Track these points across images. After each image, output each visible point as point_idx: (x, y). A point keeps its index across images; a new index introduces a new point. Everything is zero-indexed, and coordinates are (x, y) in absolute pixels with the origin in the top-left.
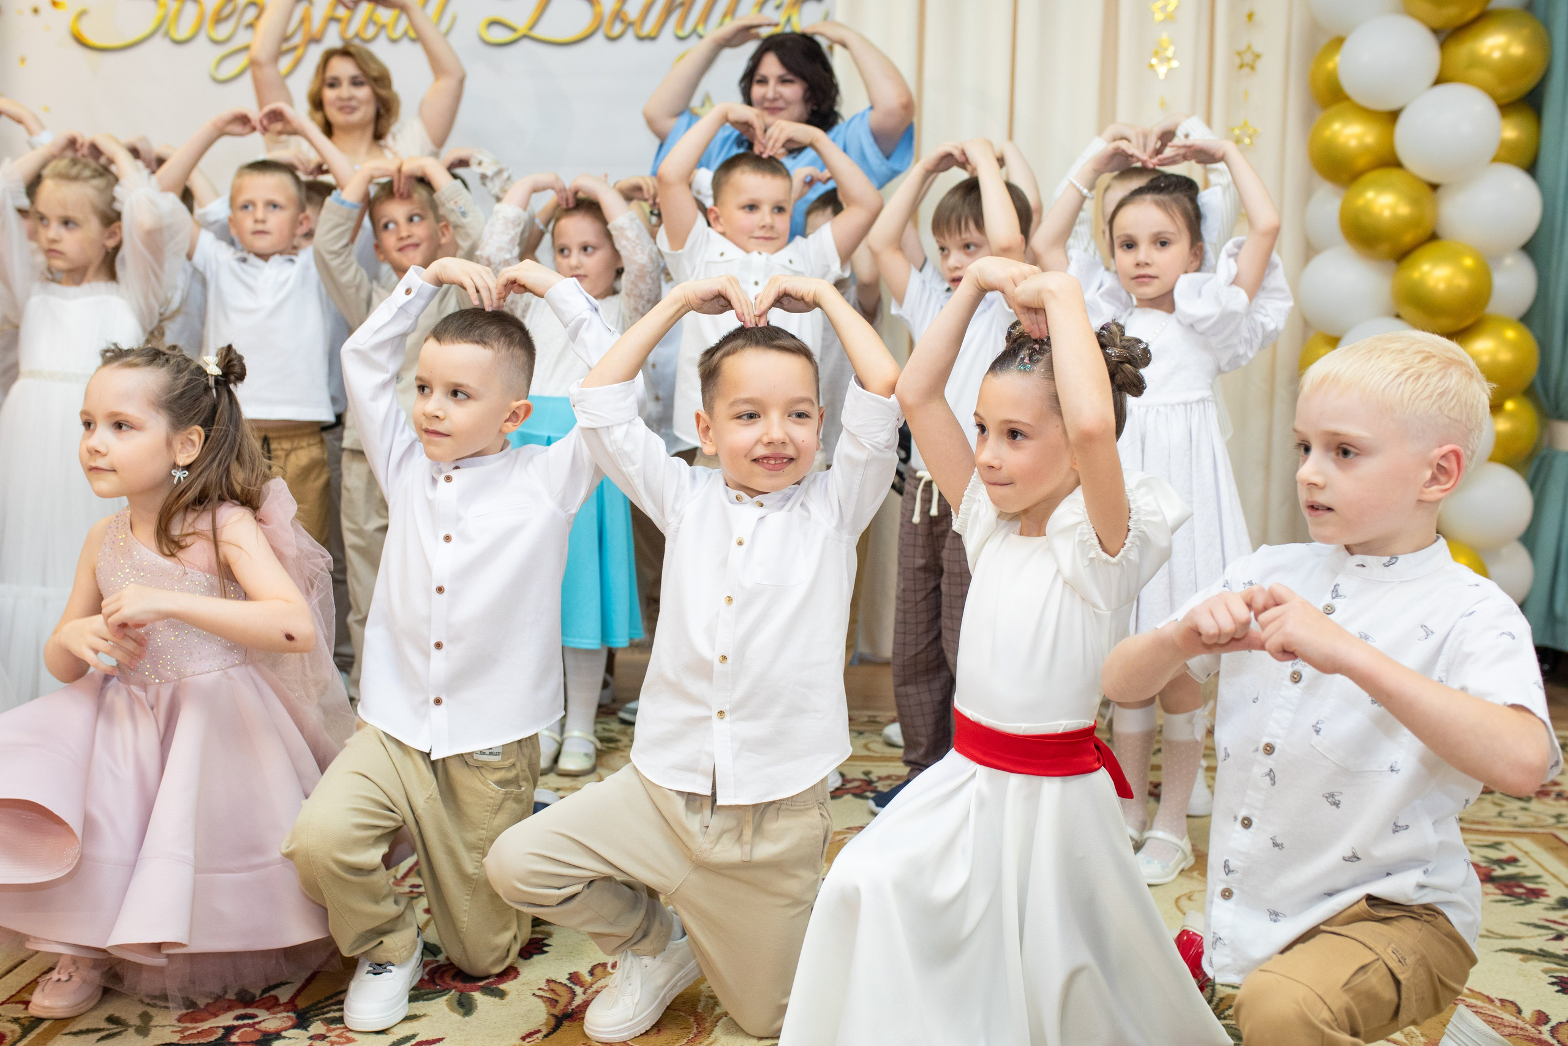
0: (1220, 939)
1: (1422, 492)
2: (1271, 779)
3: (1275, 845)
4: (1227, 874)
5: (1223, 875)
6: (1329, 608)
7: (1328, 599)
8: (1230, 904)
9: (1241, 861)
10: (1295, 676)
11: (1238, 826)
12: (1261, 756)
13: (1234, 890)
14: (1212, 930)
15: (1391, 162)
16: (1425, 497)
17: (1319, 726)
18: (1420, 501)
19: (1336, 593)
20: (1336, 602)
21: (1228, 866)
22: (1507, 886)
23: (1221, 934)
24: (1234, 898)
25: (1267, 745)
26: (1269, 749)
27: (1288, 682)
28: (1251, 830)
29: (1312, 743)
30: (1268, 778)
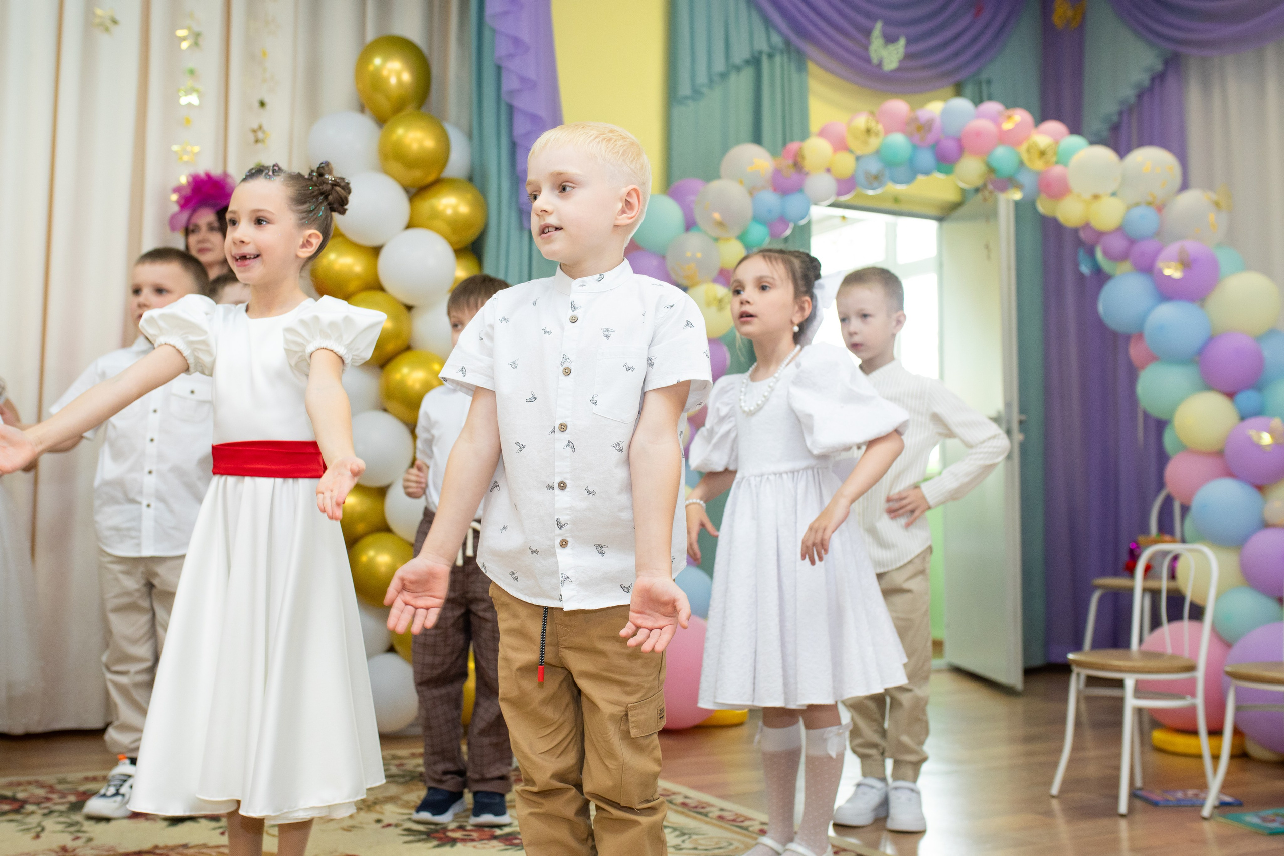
0: (568, 578)
1: (616, 219)
2: (571, 448)
3: (589, 493)
4: (560, 529)
5: (558, 531)
6: (574, 318)
7: (570, 313)
8: (567, 550)
9: (568, 514)
10: (567, 371)
11: (557, 491)
12: (558, 434)
13: (568, 539)
14: (560, 573)
15: (376, 286)
16: (619, 222)
17: (595, 399)
18: (616, 226)
19: (573, 307)
20: (576, 313)
21: (560, 522)
22: (506, 840)
23: (568, 574)
24: (569, 544)
25: (561, 425)
26: (563, 428)
27: (562, 377)
28: (567, 490)
29: (594, 412)
30: (569, 448)
